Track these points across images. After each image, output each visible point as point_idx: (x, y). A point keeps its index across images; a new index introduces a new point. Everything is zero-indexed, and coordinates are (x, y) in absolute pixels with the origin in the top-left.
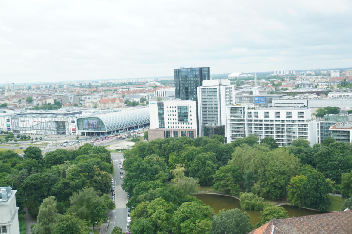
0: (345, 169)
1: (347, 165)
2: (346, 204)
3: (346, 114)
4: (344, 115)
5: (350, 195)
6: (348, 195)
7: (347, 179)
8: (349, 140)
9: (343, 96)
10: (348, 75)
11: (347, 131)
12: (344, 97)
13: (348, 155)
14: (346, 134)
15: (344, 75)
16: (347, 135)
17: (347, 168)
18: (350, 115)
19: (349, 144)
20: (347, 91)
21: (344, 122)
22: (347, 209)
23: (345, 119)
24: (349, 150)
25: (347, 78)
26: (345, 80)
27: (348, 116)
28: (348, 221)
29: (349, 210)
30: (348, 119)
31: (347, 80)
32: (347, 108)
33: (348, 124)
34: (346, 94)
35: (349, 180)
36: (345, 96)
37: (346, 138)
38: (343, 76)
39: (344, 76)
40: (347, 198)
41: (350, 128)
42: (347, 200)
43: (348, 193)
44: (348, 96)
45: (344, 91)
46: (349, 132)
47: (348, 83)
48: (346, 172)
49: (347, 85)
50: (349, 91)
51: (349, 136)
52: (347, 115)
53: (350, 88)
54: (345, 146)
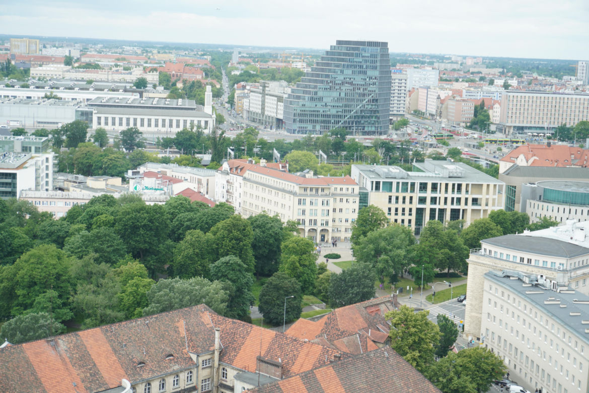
0: (6, 256)
1: (9, 249)
2: (4, 331)
3: (8, 137)
4: (6, 138)
5: (13, 312)
6: (10, 313)
7: (7, 279)
8: (13, 194)
9: (5, 96)
10: (15, 51)
11: (10, 174)
12: (6, 99)
13: (11, 226)
14: (9, 181)
15: (6, 50)
16: (10, 184)
17: (10, 254)
18: (17, 139)
19: (14, 202)
20: (13, 86)
21: (5, 155)
22: (6, 344)
23: (7, 147)
24: (13, 215)
25: (14, 57)
26: (9, 62)
27: (13, 141)
28: (8, 368)
29: (10, 345)
30: (13, 147)
31: (13, 63)
32: (12, 124)
33: (12, 158)
34: (10, 92)
35: (12, 279)
36: (8, 96)
37: (9, 189)
38: (4, 52)
39: (8, 52)
40: (8, 320)
41: (18, 168)
42: (6, 323)
43: (9, 308)
44: (15, 97)
45: (7, 86)
46: (14, 176)
47: (14, 68)
48: (7, 263)
49: (14, 74)
50: (16, 87)
51: (14, 185)
52: (12, 139)
53: (19, 80)
54: (4, 207)
